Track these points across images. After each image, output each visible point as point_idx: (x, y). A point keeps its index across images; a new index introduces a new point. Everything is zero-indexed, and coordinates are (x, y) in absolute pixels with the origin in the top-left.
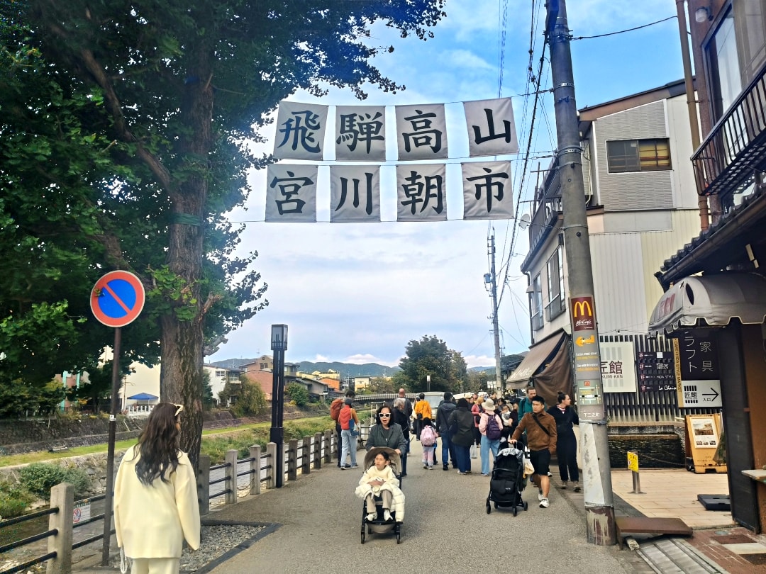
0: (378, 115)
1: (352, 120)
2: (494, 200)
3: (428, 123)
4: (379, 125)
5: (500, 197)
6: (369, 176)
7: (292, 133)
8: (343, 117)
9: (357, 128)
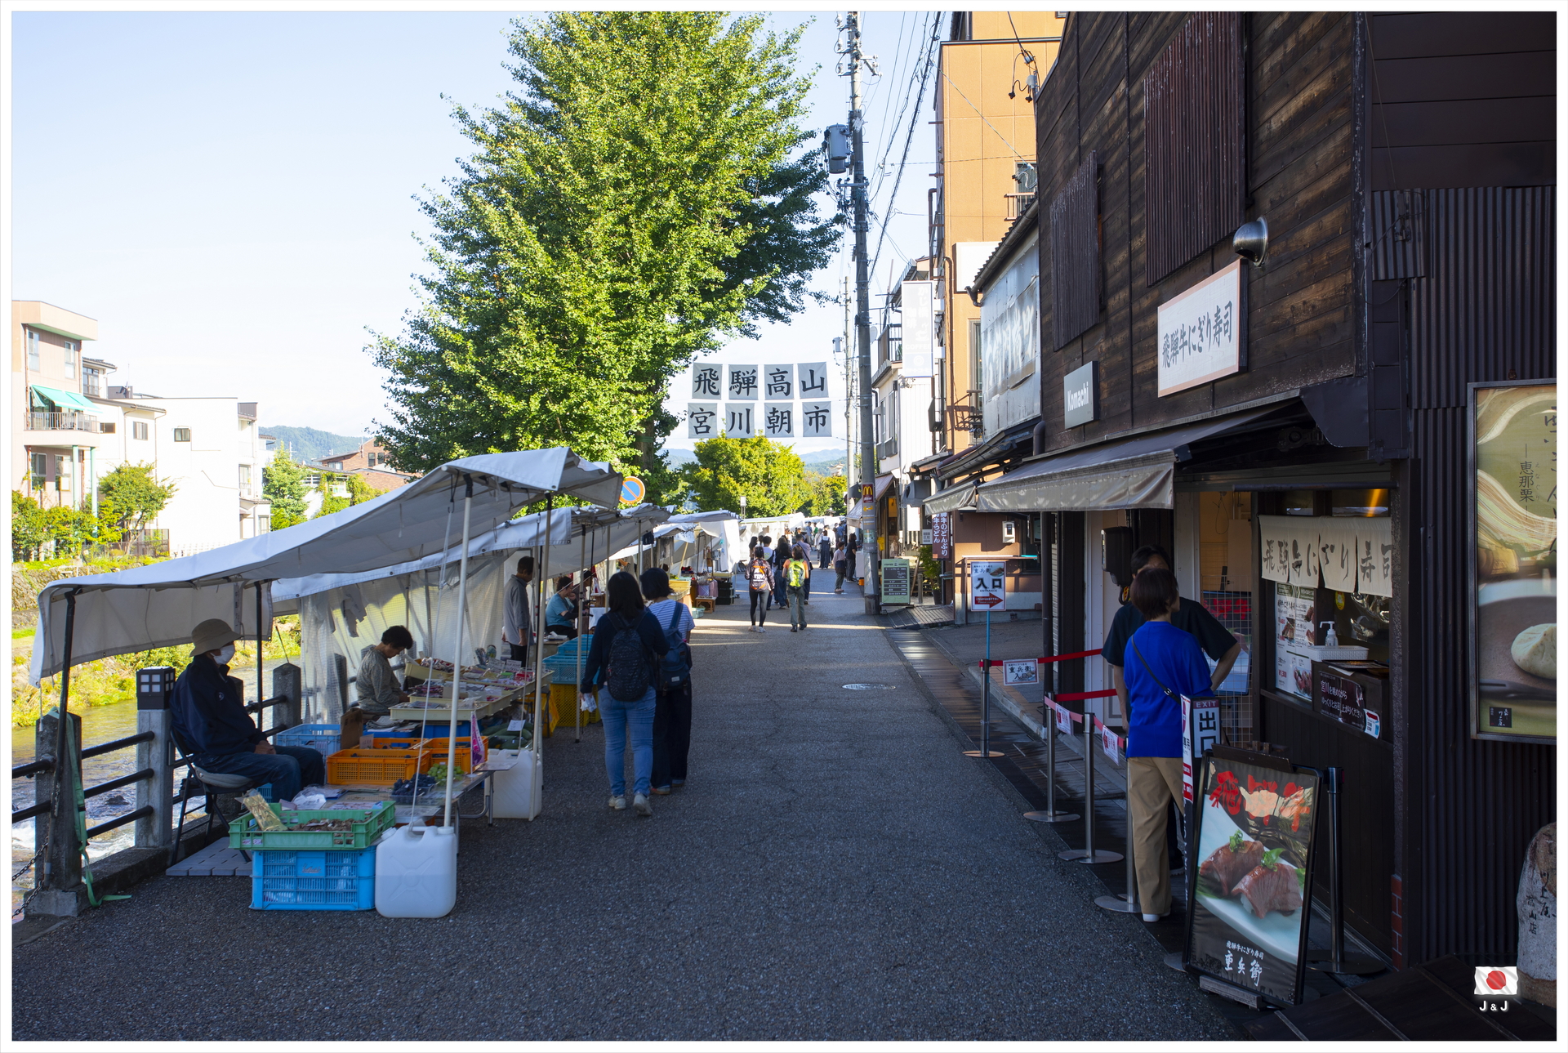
0: (754, 371)
1: (738, 375)
2: (820, 426)
3: (783, 377)
4: (754, 378)
5: (823, 424)
6: (748, 411)
7: (703, 383)
8: (733, 373)
9: (741, 380)
